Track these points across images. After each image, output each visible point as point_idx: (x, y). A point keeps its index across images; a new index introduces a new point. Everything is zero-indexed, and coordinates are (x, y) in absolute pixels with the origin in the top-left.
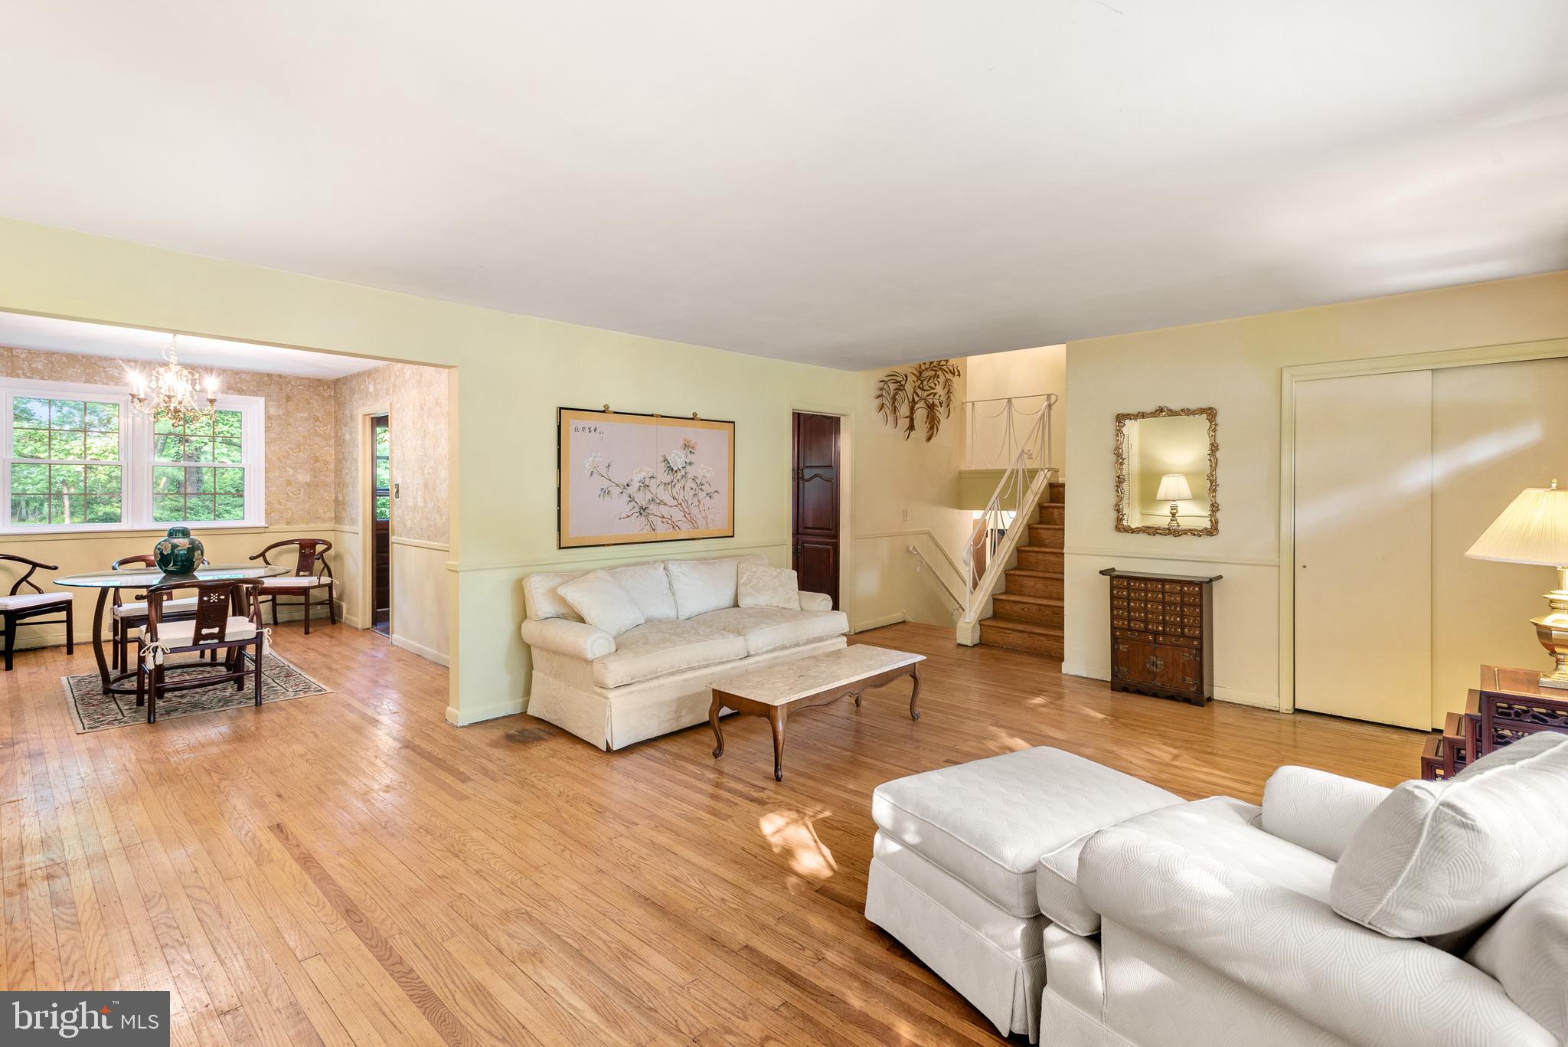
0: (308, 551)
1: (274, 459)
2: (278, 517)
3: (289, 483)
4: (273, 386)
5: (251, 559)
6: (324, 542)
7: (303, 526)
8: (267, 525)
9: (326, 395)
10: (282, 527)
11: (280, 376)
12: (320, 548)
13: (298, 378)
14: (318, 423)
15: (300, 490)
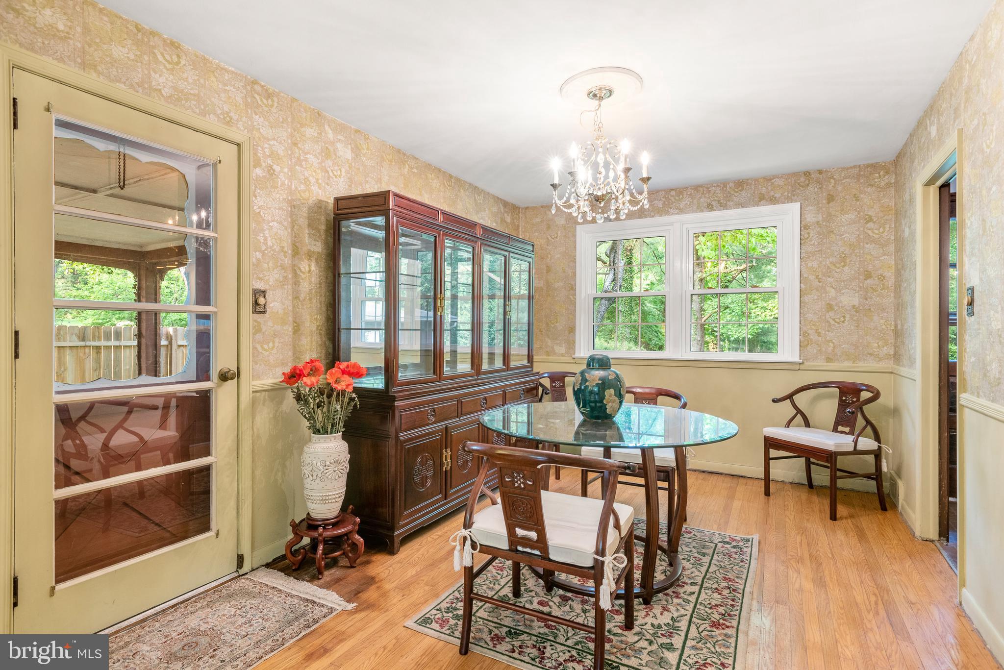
0: (849, 399)
1: (812, 277)
2: (815, 351)
3: (830, 307)
4: (811, 185)
5: (774, 401)
6: (869, 388)
7: (847, 365)
8: (801, 361)
9: (883, 184)
10: (821, 364)
11: (820, 172)
12: (865, 395)
13: (843, 169)
14: (870, 225)
15: (844, 317)
